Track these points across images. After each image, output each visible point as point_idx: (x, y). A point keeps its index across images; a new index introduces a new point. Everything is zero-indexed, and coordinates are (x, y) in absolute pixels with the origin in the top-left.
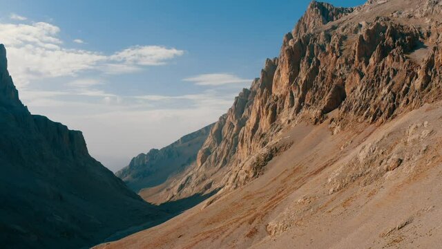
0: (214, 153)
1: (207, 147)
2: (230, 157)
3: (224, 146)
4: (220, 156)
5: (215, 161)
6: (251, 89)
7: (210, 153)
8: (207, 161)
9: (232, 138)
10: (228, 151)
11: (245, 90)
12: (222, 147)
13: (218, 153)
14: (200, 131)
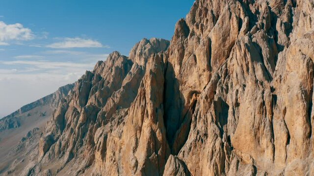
0: (58, 142)
1: (49, 133)
2: (77, 150)
3: (70, 136)
4: (64, 147)
5: (59, 152)
6: (94, 71)
7: (53, 142)
8: (50, 152)
9: (79, 128)
10: (74, 143)
11: (88, 73)
12: (66, 137)
13: (63, 143)
14: (38, 101)
